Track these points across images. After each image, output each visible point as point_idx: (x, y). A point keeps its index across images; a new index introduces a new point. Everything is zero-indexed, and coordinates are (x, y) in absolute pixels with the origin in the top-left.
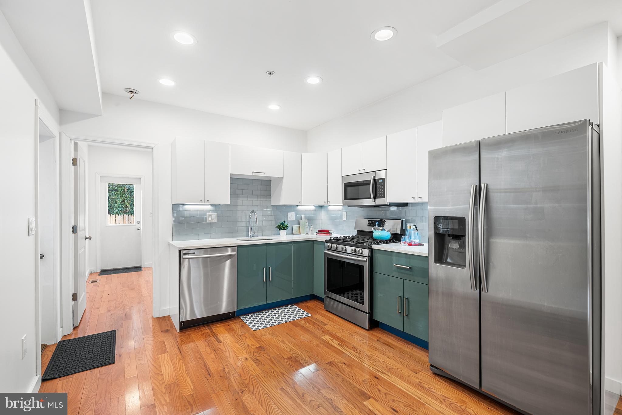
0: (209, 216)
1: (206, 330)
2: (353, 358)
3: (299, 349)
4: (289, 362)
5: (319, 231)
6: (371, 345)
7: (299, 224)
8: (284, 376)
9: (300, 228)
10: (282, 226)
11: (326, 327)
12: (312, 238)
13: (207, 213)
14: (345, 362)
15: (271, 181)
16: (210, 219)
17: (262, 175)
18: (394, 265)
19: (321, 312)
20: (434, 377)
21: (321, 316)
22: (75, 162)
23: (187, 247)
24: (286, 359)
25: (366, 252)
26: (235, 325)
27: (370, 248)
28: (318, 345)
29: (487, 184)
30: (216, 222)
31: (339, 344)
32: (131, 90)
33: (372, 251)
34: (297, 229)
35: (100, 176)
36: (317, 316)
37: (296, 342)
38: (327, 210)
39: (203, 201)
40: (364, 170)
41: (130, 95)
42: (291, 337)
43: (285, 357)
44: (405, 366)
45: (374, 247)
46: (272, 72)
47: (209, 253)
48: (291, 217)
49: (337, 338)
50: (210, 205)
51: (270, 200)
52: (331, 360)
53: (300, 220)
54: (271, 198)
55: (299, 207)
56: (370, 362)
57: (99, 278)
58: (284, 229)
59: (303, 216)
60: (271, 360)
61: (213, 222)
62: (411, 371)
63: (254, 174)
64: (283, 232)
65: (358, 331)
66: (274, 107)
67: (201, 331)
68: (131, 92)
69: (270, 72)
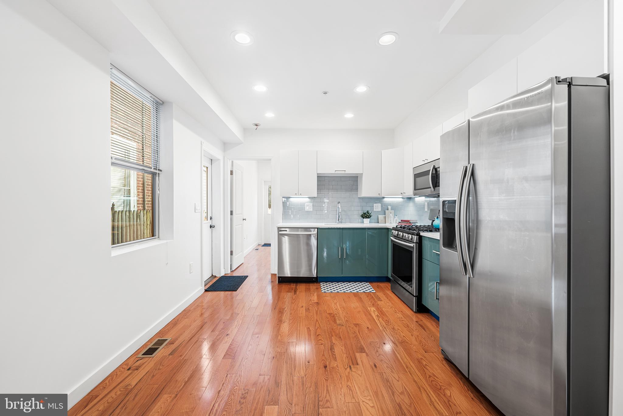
0: (307, 205)
1: (293, 286)
2: (380, 327)
3: (343, 310)
4: (328, 316)
5: (401, 221)
6: (406, 323)
7: (385, 215)
8: (316, 322)
9: (385, 217)
10: (366, 215)
11: (379, 302)
12: (386, 226)
13: (306, 204)
14: (369, 327)
15: (358, 177)
16: (308, 208)
17: (344, 172)
18: (433, 251)
19: (386, 291)
20: (442, 360)
21: (383, 294)
22: (232, 173)
23: (282, 226)
24: (328, 313)
25: (415, 238)
26: (313, 286)
27: (418, 235)
28: (359, 312)
29: (473, 164)
30: (312, 210)
31: (378, 316)
32: (256, 124)
33: (420, 238)
34: (383, 218)
35: (264, 182)
36: (380, 294)
37: (345, 306)
38: (414, 202)
39: (297, 194)
40: (427, 160)
41: (256, 127)
42: (345, 302)
43: (327, 312)
44: (421, 344)
45: (422, 234)
46: (326, 92)
47: (300, 231)
48: (377, 207)
49: (381, 311)
50: (307, 198)
51: (356, 193)
52: (360, 323)
53: (386, 211)
54: (358, 191)
55: (385, 199)
56: (391, 333)
57: (260, 248)
58: (368, 218)
59: (389, 207)
60: (317, 312)
61: (310, 210)
62: (424, 349)
63: (336, 172)
64: (366, 221)
65: (405, 311)
66: (349, 115)
67: (290, 286)
68: (256, 125)
69: (325, 92)
